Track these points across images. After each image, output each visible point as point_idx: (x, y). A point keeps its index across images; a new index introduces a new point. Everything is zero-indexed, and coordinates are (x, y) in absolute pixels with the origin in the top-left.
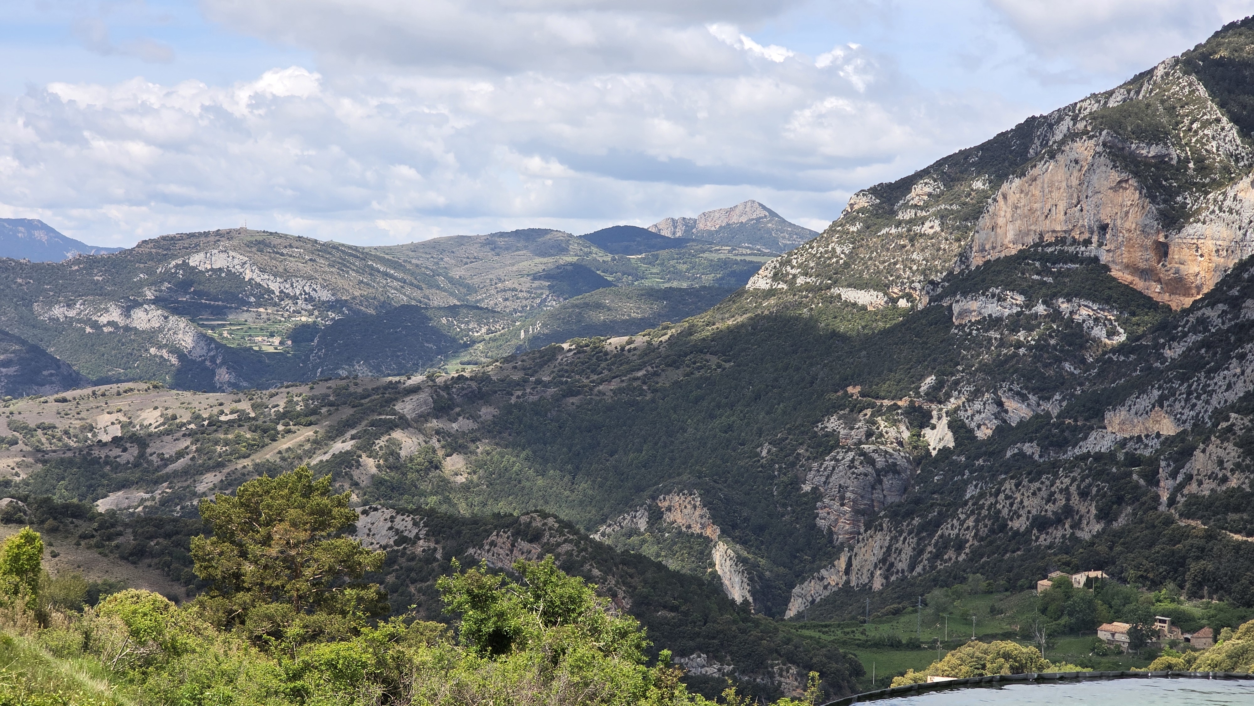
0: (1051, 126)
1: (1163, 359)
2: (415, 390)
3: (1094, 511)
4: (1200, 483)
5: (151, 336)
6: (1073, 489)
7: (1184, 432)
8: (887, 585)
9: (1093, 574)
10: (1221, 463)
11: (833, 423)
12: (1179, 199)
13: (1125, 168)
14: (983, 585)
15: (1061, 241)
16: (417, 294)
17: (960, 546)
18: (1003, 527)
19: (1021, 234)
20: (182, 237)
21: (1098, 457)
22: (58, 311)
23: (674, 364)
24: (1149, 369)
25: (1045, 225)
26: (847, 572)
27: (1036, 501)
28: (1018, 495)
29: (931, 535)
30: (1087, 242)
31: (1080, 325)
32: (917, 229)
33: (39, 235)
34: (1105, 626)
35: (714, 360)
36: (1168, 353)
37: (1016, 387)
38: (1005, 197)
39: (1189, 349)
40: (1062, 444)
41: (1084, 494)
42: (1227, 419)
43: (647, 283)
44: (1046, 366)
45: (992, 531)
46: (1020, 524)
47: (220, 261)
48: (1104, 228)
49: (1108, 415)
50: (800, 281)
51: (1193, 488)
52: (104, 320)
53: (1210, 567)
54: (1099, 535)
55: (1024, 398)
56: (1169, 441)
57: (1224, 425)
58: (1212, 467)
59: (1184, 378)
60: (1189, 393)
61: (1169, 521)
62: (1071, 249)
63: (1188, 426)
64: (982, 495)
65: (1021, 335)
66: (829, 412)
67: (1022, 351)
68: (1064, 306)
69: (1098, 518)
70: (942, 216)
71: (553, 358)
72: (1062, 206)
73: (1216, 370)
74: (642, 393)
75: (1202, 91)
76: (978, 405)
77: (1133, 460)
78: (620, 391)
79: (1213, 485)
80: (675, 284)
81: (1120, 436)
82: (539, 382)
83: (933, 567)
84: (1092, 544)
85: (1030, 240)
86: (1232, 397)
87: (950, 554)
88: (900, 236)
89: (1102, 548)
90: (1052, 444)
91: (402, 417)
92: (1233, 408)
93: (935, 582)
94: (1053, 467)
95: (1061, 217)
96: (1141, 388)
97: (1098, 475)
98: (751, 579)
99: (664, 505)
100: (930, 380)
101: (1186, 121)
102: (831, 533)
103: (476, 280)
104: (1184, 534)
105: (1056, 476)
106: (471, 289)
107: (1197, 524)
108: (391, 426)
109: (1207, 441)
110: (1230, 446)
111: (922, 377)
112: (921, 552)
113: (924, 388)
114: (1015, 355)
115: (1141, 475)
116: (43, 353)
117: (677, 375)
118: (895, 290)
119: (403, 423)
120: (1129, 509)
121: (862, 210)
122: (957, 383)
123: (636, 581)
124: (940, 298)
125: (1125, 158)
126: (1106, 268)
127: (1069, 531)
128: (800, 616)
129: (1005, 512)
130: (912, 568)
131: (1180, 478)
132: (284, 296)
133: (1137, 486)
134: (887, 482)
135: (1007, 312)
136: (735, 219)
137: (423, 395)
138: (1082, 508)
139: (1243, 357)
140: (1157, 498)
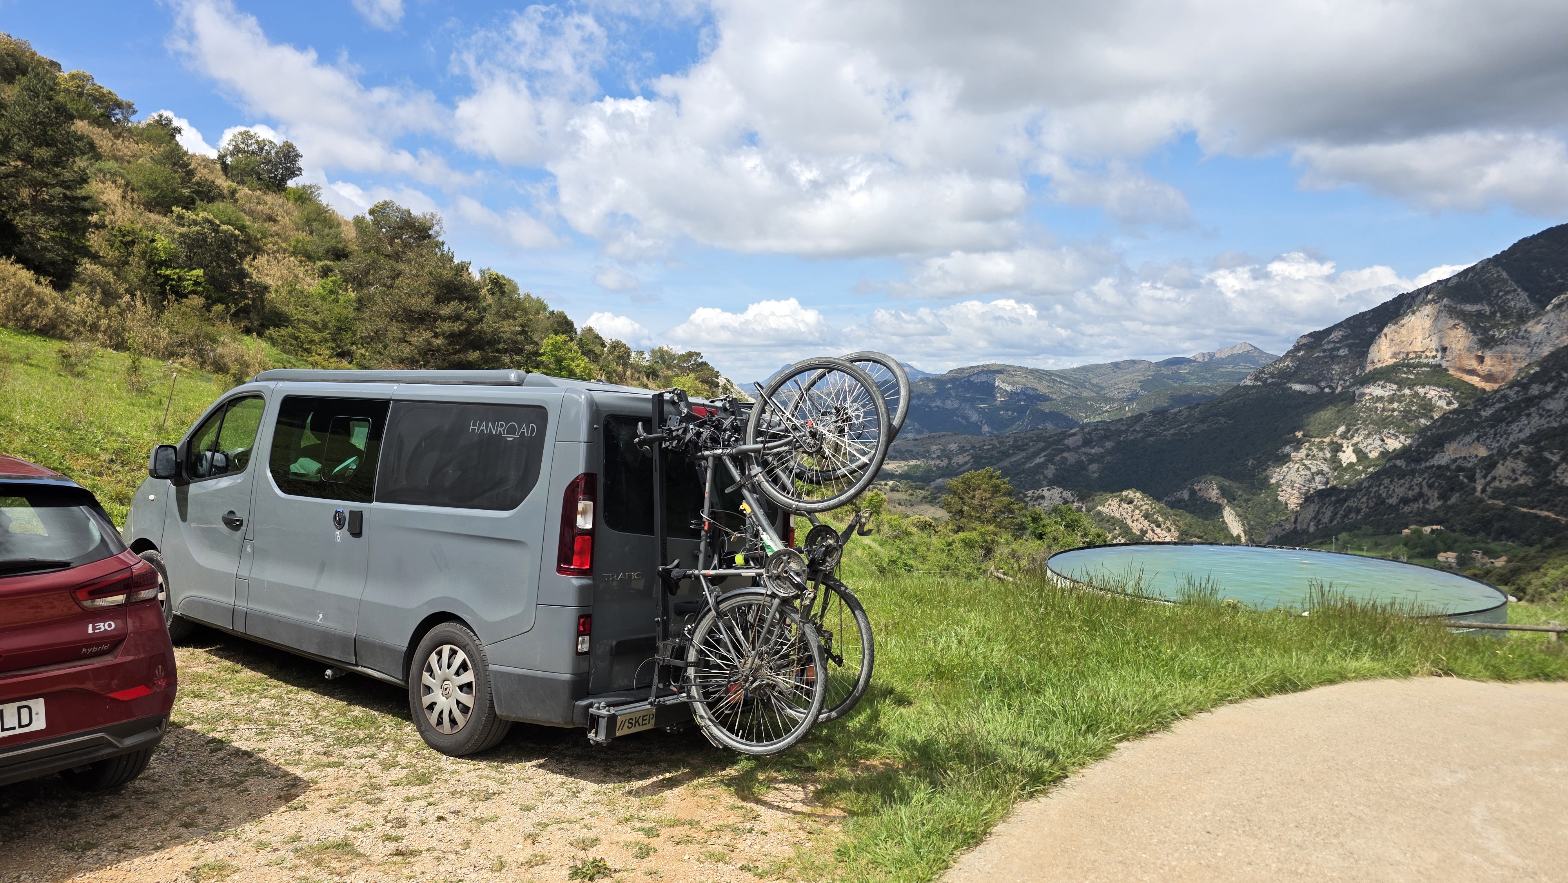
0: (1413, 298)
1: (1480, 417)
2: (1074, 434)
3: (1436, 495)
4: (1501, 481)
5: (954, 411)
6: (1424, 483)
7: (1492, 455)
8: (1318, 529)
9: (1435, 527)
11: (1287, 449)
12: (1491, 333)
13: (1458, 318)
14: (1371, 531)
15: (1419, 357)
17: (1358, 511)
18: (1383, 502)
19: (1395, 355)
20: (967, 368)
21: (1439, 467)
23: (1202, 422)
24: (1472, 421)
25: (1409, 349)
26: (1295, 522)
27: (1402, 489)
28: (1392, 487)
29: (1342, 505)
30: (1434, 357)
31: (1430, 400)
32: (1335, 353)
33: (907, 369)
34: (1442, 554)
35: (1223, 420)
36: (1483, 413)
37: (1392, 431)
38: (1386, 335)
39: (1496, 411)
40: (1418, 461)
41: (1430, 486)
42: (1517, 447)
43: (1189, 384)
44: (1410, 421)
45: (1376, 504)
46: (1393, 501)
47: (983, 378)
48: (1444, 349)
49: (1446, 446)
50: (1269, 381)
51: (1496, 484)
53: (1507, 525)
54: (1439, 507)
55: (1396, 437)
56: (1483, 459)
57: (1516, 451)
58: (1508, 473)
59: (1492, 426)
60: (1496, 434)
61: (1481, 501)
62: (1425, 361)
63: (1495, 452)
64: (1371, 486)
65: (1395, 405)
66: (1285, 444)
67: (1395, 413)
68: (1421, 391)
69: (1439, 499)
70: (1349, 346)
71: (1141, 419)
72: (1420, 339)
73: (1512, 422)
74: (1186, 435)
75: (1505, 275)
76: (1370, 441)
77: (1460, 469)
78: (1175, 434)
79: (1509, 482)
80: (1204, 384)
81: (1453, 457)
82: (1134, 430)
83: (1343, 522)
84: (1435, 512)
85: (1401, 356)
86: (1522, 436)
87: (1353, 515)
88: (1325, 357)
89: (1441, 514)
90: (1413, 461)
91: (1068, 447)
92: (1522, 442)
93: (1344, 529)
94: (1413, 473)
95: (1419, 344)
96: (1467, 431)
97: (1439, 477)
98: (1243, 525)
99: (1197, 488)
100: (1342, 429)
101: (1495, 292)
102: (1286, 504)
103: (1104, 384)
104: (1491, 508)
105: (1414, 477)
106: (1102, 388)
107: (1500, 503)
108: (1063, 451)
109: (1505, 459)
110: (1519, 462)
111: (1337, 427)
112: (1336, 514)
113: (1339, 432)
114: (1391, 416)
115: (1465, 477)
117: (1204, 427)
118: (1323, 384)
119: (1068, 449)
120: (1458, 494)
121: (1304, 345)
122: (1357, 430)
124: (1349, 387)
125: (1457, 313)
126: (1446, 370)
127: (1421, 505)
129: (1384, 495)
130: (1331, 521)
131: (1489, 478)
132: (1013, 393)
133: (1462, 482)
134: (1318, 479)
135: (1387, 394)
136: (1236, 352)
137: (1078, 437)
138: (1430, 493)
139: (1529, 415)
140: (1474, 489)
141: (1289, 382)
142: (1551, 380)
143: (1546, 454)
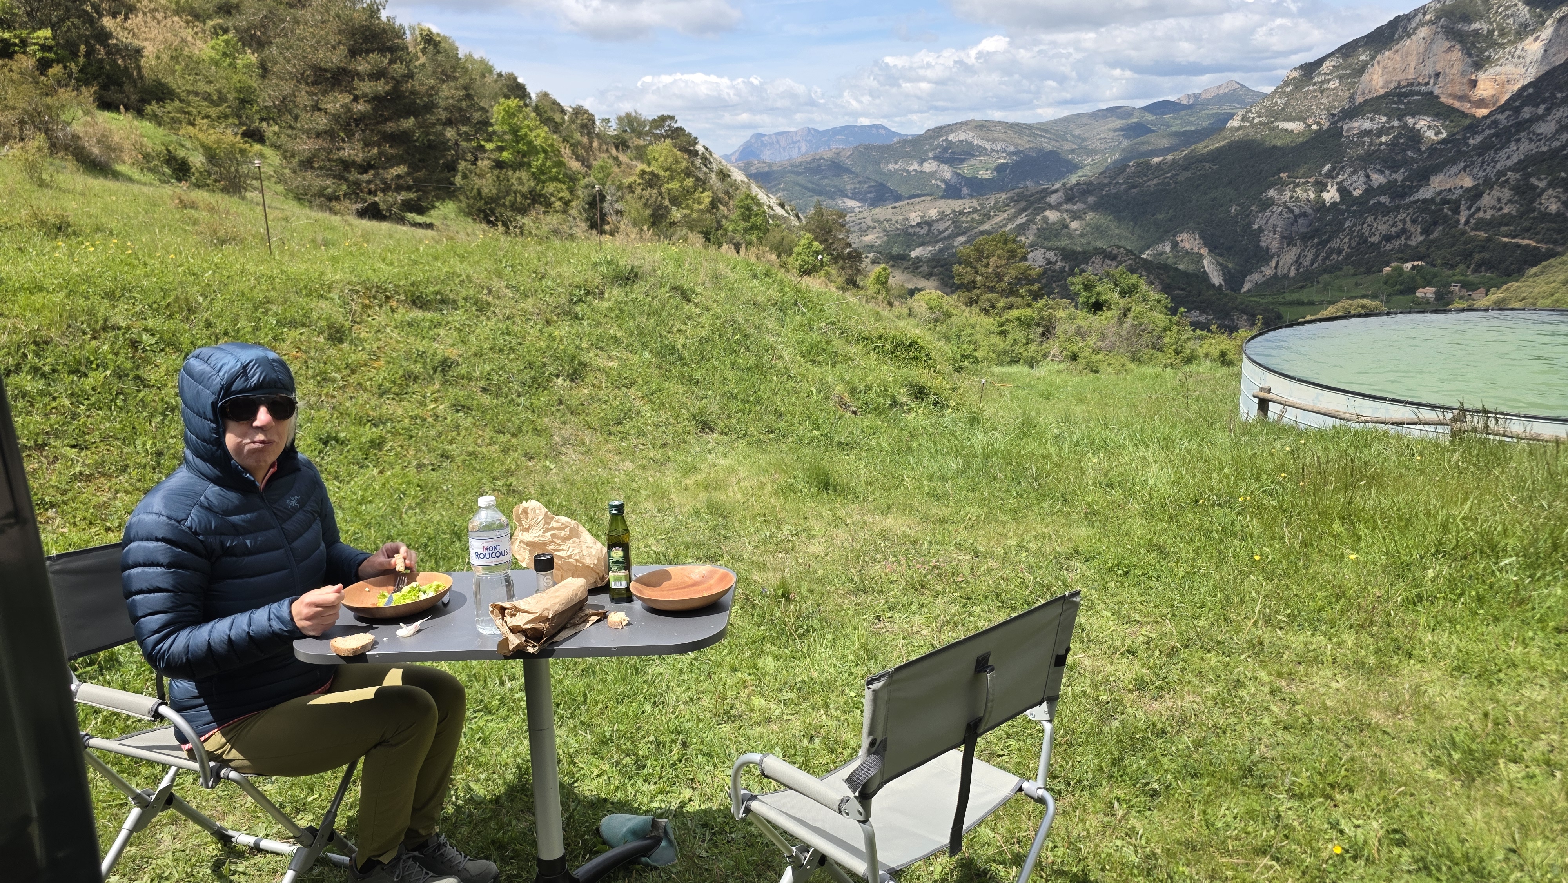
0: (1409, 20)
1: (1468, 145)
2: (1056, 191)
3: (1419, 230)
4: (1485, 212)
5: (932, 175)
6: (1408, 219)
7: (1478, 184)
8: (1298, 273)
9: (1416, 263)
10: (1499, 200)
11: (1272, 193)
12: (1487, 53)
13: (1454, 39)
14: (1352, 271)
15: (1412, 84)
16: (1057, 144)
17: (1340, 252)
18: (1365, 241)
19: (1387, 83)
20: (945, 126)
21: (1425, 201)
22: (891, 166)
23: (1186, 169)
24: (1459, 151)
25: (1401, 77)
26: (1276, 268)
27: (1386, 227)
28: (1375, 225)
29: (1324, 247)
30: (1427, 84)
31: (1419, 130)
32: (1325, 86)
33: (882, 131)
34: (1421, 290)
35: (1207, 165)
36: (1472, 141)
37: (1378, 167)
38: (1378, 63)
39: (1485, 138)
40: (1403, 196)
41: (1414, 222)
42: (1505, 175)
43: (1173, 129)
44: (1397, 154)
45: (1359, 244)
46: (1375, 239)
47: (962, 136)
48: (1438, 75)
49: (1432, 178)
50: (1257, 120)
51: (1481, 214)
52: (911, 169)
53: (1487, 256)
54: (1421, 242)
55: (1382, 172)
56: (1468, 190)
57: (1503, 179)
58: (1493, 202)
59: (1480, 155)
60: (1483, 163)
61: (1464, 233)
62: (1417, 88)
63: (1481, 181)
64: (1355, 225)
65: (1383, 139)
66: (1269, 188)
67: (1383, 147)
68: (1410, 121)
69: (1421, 234)
70: (1340, 78)
71: (1125, 170)
72: (1413, 65)
73: (1501, 149)
74: (1169, 184)
76: (1355, 178)
77: (1445, 202)
78: (1158, 184)
79: (1493, 212)
80: (1188, 128)
81: (1438, 189)
82: (1117, 183)
83: (1324, 264)
84: (1417, 247)
85: (1392, 86)
86: (1509, 163)
87: (1334, 256)
88: (1315, 91)
89: (1423, 250)
90: (1397, 196)
91: (1050, 205)
92: (1510, 169)
93: (1325, 271)
94: (1397, 209)
95: (1412, 71)
96: (1453, 162)
97: (1423, 211)
98: (1224, 274)
99: (1179, 239)
100: (1328, 167)
101: (1495, 7)
102: (1268, 249)
103: (1086, 135)
104: (1473, 239)
105: (1398, 213)
106: (1084, 140)
107: (1482, 234)
108: (1044, 210)
109: (1491, 188)
110: (1506, 190)
111: (1323, 166)
112: (1318, 256)
113: (1324, 171)
114: (1379, 149)
115: (1449, 209)
116: (885, 186)
117: (1188, 174)
118: (1310, 120)
119: (1051, 207)
120: (1441, 228)
121: (1294, 79)
122: (1343, 167)
123: (1164, 277)
124: (1337, 122)
125: (1454, 33)
126: (1438, 97)
127: (1403, 241)
128: (1249, 290)
129: (1367, 234)
130: (1312, 264)
131: (1473, 210)
132: (992, 150)
133: (1446, 215)
134: (1300, 221)
135: (1375, 127)
136: (1222, 91)
137: (1060, 194)
138: (1413, 230)
139: (1518, 140)
140: (1458, 221)
141: (1276, 120)
142: (1544, 101)
143: (1534, 181)
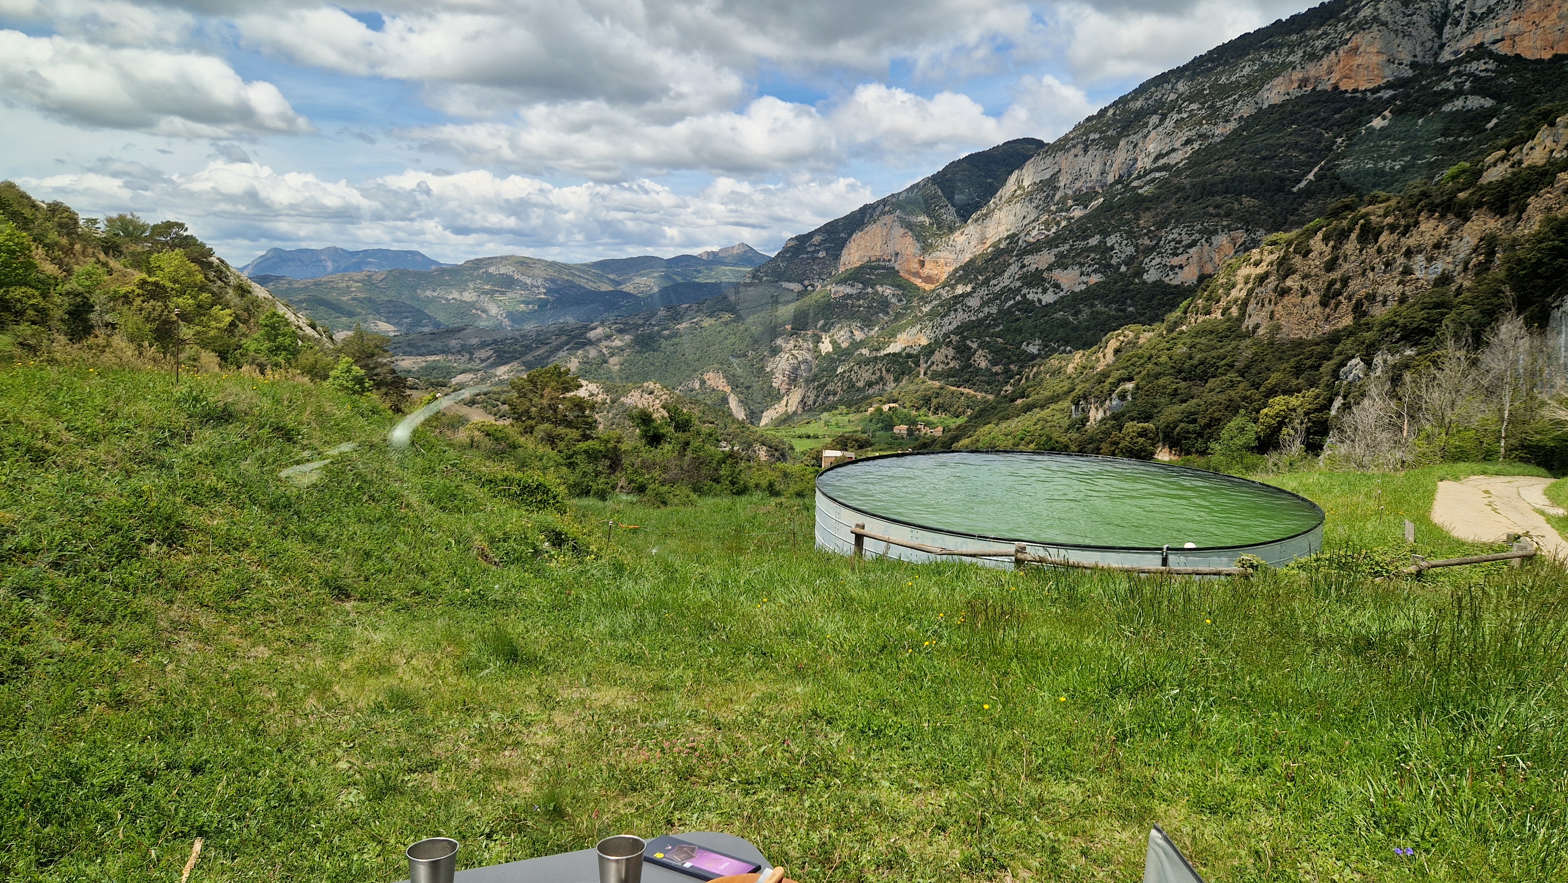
1: (922, 311)
2: (595, 328)
3: (892, 378)
4: (937, 366)
5: (472, 305)
6: (883, 369)
7: (931, 343)
9: (892, 405)
10: (946, 356)
11: (779, 341)
12: (930, 241)
13: (906, 227)
14: (845, 411)
15: (879, 260)
18: (853, 386)
19: (861, 257)
20: (485, 259)
21: (894, 354)
22: (429, 293)
24: (916, 316)
25: (871, 253)
26: (786, 406)
27: (867, 374)
28: (860, 372)
29: (823, 390)
30: (890, 260)
31: (886, 297)
32: (815, 255)
33: (418, 258)
34: (896, 427)
36: (923, 309)
37: (859, 325)
38: (854, 240)
39: (934, 307)
40: (878, 349)
41: (888, 371)
42: (949, 337)
43: (697, 281)
44: (872, 315)
45: (849, 388)
46: (860, 384)
47: (503, 270)
48: (897, 254)
49: (898, 336)
50: (764, 279)
51: (934, 367)
52: (450, 297)
53: (942, 401)
54: (894, 388)
55: (862, 329)
56: (924, 347)
57: (948, 340)
58: (943, 358)
59: (930, 320)
60: (933, 326)
61: (924, 382)
62: (883, 264)
63: (933, 341)
64: (844, 372)
65: (861, 302)
66: (777, 337)
67: (861, 309)
68: (880, 289)
69: (894, 381)
70: (827, 250)
71: (657, 313)
72: (879, 244)
73: (944, 316)
75: (939, 192)
76: (842, 333)
77: (909, 356)
78: (687, 329)
79: (942, 366)
80: (709, 281)
81: (903, 345)
82: (651, 324)
83: (824, 404)
84: (891, 392)
85: (866, 259)
86: (951, 328)
87: (831, 397)
88: (808, 258)
89: (896, 394)
90: (875, 349)
91: (590, 340)
92: (952, 332)
93: (825, 410)
94: (875, 360)
95: (879, 249)
96: (913, 324)
97: (894, 363)
98: (745, 410)
99: (706, 377)
100: (821, 322)
101: (933, 206)
102: (779, 389)
103: (621, 279)
104: (931, 387)
105: (876, 363)
106: (619, 283)
107: (936, 383)
108: (584, 344)
109: (940, 347)
110: (950, 349)
111: (818, 322)
112: (818, 397)
113: (819, 326)
115: (912, 362)
118: (806, 283)
119: (590, 342)
121: (791, 247)
122: (833, 323)
124: (826, 284)
125: (906, 223)
127: (881, 387)
128: (766, 425)
129: (854, 379)
130: (814, 403)
131: (929, 364)
133: (910, 367)
134: (803, 367)
135: (855, 292)
136: (735, 252)
137: (602, 332)
138: (887, 377)
139: (956, 310)
140: (919, 373)
141: (778, 278)
142: (970, 282)
143: (968, 342)
